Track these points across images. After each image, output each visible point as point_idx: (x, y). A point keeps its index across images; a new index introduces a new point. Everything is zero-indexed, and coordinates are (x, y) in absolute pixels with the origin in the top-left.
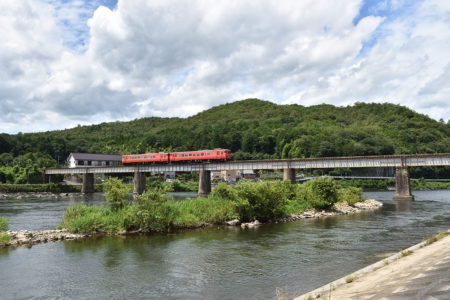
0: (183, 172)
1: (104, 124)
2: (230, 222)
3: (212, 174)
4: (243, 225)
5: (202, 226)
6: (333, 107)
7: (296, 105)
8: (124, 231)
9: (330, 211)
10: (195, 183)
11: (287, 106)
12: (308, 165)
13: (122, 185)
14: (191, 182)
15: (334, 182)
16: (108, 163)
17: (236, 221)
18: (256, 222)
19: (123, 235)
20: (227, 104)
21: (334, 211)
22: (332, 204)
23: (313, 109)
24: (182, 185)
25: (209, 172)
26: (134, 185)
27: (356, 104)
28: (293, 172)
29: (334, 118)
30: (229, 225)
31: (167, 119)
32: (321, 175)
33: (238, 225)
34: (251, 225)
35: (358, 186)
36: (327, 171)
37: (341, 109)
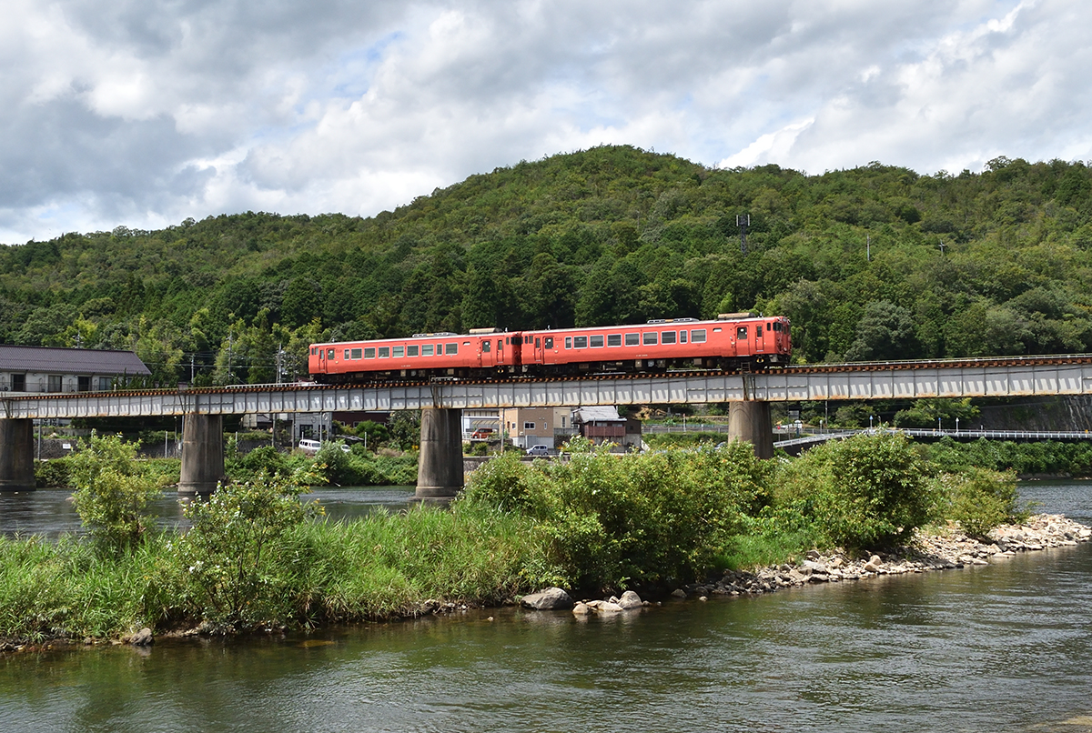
0: (362, 415)
1: (72, 240)
2: (531, 599)
3: (466, 422)
4: (580, 608)
5: (431, 613)
6: (908, 177)
7: (773, 169)
8: (147, 632)
9: (899, 558)
10: (405, 454)
11: (740, 174)
12: (819, 390)
13: (135, 463)
14: (391, 450)
15: (912, 451)
16: (84, 382)
17: (556, 592)
18: (628, 598)
19: (142, 644)
20: (523, 166)
21: (915, 556)
22: (908, 532)
23: (837, 182)
24: (355, 463)
25: (456, 415)
26: (181, 464)
27: (995, 164)
28: (762, 413)
29: (912, 217)
30: (528, 608)
31: (304, 219)
32: (864, 424)
33: (562, 607)
34: (608, 608)
35: (1002, 467)
36: (888, 411)
37: (940, 185)
